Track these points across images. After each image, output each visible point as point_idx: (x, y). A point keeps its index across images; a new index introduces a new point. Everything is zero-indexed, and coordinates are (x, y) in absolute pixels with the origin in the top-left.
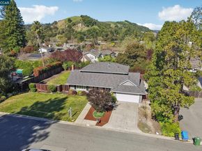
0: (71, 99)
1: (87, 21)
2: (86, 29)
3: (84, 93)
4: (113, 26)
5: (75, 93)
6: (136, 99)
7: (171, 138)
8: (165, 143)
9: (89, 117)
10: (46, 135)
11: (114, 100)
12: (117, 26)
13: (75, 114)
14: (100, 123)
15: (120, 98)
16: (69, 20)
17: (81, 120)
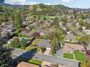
0: (38, 48)
1: (42, 6)
2: (41, 10)
3: (40, 47)
4: (53, 7)
5: (39, 47)
6: (50, 49)
7: (53, 56)
8: (52, 56)
9: (41, 52)
10: (35, 55)
11: (46, 49)
12: (55, 7)
13: (39, 52)
14: (43, 53)
15: (47, 48)
16: (34, 6)
17: (40, 53)
